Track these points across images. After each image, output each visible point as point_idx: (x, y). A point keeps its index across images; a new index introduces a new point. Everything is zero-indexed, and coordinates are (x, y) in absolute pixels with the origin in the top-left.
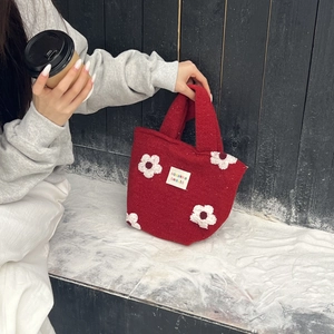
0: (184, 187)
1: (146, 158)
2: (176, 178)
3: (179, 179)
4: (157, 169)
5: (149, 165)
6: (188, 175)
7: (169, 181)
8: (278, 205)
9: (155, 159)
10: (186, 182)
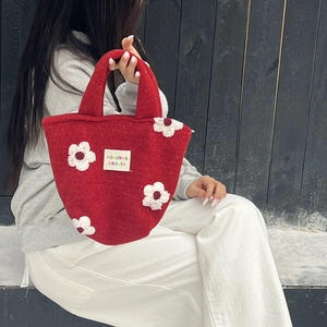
0: (127, 168)
1: (73, 149)
2: (114, 160)
3: (119, 161)
4: (90, 157)
5: (80, 156)
6: (128, 154)
7: (107, 167)
8: (319, 217)
9: (84, 147)
10: (128, 162)
